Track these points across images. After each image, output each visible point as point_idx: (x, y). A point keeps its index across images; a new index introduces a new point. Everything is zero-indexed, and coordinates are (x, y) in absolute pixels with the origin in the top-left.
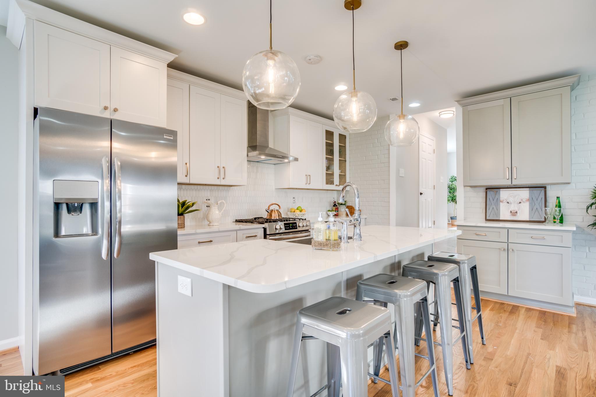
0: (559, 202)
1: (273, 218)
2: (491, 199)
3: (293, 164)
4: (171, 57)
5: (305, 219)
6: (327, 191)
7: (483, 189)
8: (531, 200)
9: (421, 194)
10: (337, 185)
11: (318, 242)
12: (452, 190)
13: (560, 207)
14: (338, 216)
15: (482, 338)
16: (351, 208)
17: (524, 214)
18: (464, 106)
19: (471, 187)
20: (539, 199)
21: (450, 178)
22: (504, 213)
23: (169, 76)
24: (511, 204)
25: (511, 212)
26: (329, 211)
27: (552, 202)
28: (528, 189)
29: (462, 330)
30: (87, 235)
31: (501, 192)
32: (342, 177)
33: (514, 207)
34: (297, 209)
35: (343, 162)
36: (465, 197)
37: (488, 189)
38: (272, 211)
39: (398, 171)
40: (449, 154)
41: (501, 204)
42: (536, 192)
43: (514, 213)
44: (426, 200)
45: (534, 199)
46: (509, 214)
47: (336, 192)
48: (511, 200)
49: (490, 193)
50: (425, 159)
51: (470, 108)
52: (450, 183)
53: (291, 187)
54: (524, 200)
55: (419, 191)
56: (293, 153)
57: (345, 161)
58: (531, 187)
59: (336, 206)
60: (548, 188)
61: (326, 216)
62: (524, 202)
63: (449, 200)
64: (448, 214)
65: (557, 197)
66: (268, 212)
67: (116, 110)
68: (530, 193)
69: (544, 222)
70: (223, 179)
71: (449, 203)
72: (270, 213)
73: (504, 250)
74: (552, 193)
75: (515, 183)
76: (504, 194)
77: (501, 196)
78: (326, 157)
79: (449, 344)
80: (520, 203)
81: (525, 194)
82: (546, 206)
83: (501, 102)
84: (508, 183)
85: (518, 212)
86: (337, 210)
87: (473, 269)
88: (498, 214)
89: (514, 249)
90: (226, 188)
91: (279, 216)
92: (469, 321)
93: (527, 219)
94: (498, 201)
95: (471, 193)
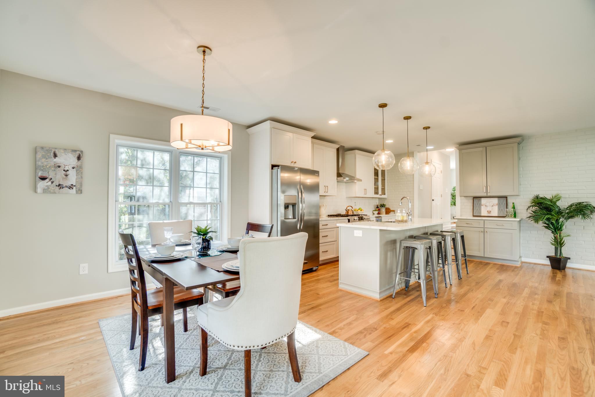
0: (514, 206)
1: (349, 214)
2: (476, 204)
3: (358, 183)
4: (312, 134)
5: (367, 215)
6: (372, 198)
7: (472, 198)
8: (499, 205)
9: (433, 200)
10: (380, 195)
11: (399, 220)
12: (453, 196)
13: (514, 208)
14: (380, 214)
15: (467, 271)
16: (388, 209)
17: (495, 213)
18: (460, 150)
19: (465, 197)
20: (503, 205)
21: (453, 188)
22: (484, 213)
23: (312, 142)
24: (488, 206)
25: (488, 211)
26: (374, 211)
27: (510, 205)
28: (497, 198)
29: (457, 261)
30: (291, 219)
31: (482, 200)
32: (383, 189)
33: (489, 209)
34: (359, 209)
35: (383, 180)
36: (461, 203)
37: (475, 198)
38: (348, 210)
39: (419, 187)
40: (452, 170)
41: (482, 207)
42: (502, 200)
43: (489, 212)
44: (436, 204)
45: (501, 204)
46: (487, 212)
47: (378, 199)
48: (488, 204)
49: (475, 200)
50: (436, 178)
51: (463, 151)
52: (453, 192)
53: (357, 196)
54: (495, 205)
55: (431, 198)
56: (358, 176)
57: (385, 179)
58: (499, 197)
59: (378, 208)
60: (508, 198)
61: (372, 214)
62: (495, 206)
63: (452, 204)
64: (451, 215)
65: (513, 203)
66: (346, 211)
67: (295, 163)
68: (498, 201)
69: (506, 217)
70: (327, 192)
71: (452, 206)
72: (347, 211)
73: (482, 232)
74: (510, 201)
75: (489, 195)
76: (483, 201)
77: (482, 202)
78: (375, 178)
79: (450, 264)
80: (493, 206)
81: (495, 201)
82: (507, 208)
83: (481, 149)
84: (485, 195)
85: (491, 211)
86: (379, 210)
87: (462, 237)
88: (481, 213)
89: (487, 231)
90: (323, 197)
91: (352, 213)
92: (460, 259)
93: (497, 215)
94: (480, 205)
95: (465, 200)
